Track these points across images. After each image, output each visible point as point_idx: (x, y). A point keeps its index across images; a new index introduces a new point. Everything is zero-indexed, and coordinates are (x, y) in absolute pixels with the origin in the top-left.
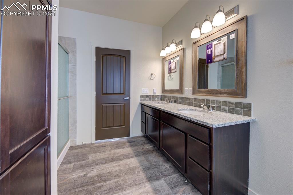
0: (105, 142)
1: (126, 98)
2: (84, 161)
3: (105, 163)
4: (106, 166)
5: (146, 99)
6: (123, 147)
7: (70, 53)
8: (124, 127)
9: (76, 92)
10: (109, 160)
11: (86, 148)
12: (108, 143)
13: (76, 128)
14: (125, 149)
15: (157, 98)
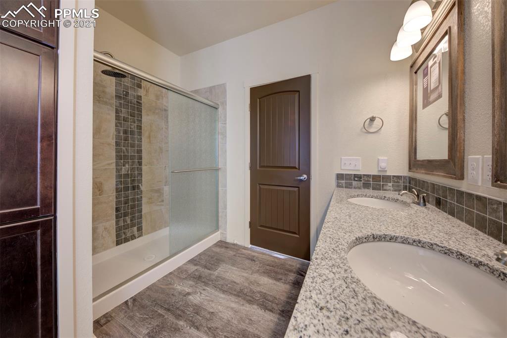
0: (258, 253)
1: (299, 178)
2: (209, 270)
3: (224, 292)
4: (221, 298)
5: (354, 183)
6: (280, 277)
7: (220, 106)
8: (297, 236)
9: (226, 163)
10: (235, 290)
11: (231, 251)
12: (264, 257)
13: (226, 216)
14: (278, 283)
15: (390, 184)
